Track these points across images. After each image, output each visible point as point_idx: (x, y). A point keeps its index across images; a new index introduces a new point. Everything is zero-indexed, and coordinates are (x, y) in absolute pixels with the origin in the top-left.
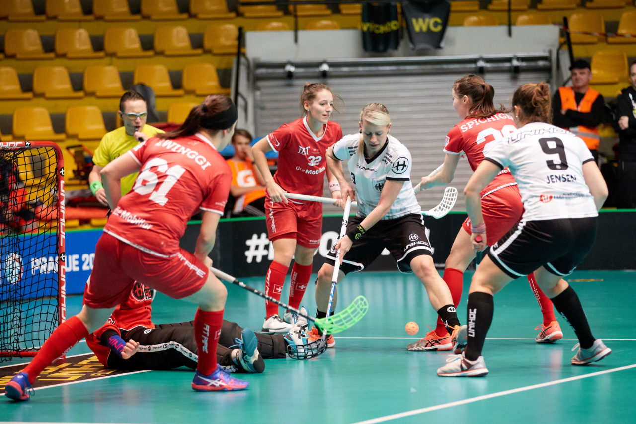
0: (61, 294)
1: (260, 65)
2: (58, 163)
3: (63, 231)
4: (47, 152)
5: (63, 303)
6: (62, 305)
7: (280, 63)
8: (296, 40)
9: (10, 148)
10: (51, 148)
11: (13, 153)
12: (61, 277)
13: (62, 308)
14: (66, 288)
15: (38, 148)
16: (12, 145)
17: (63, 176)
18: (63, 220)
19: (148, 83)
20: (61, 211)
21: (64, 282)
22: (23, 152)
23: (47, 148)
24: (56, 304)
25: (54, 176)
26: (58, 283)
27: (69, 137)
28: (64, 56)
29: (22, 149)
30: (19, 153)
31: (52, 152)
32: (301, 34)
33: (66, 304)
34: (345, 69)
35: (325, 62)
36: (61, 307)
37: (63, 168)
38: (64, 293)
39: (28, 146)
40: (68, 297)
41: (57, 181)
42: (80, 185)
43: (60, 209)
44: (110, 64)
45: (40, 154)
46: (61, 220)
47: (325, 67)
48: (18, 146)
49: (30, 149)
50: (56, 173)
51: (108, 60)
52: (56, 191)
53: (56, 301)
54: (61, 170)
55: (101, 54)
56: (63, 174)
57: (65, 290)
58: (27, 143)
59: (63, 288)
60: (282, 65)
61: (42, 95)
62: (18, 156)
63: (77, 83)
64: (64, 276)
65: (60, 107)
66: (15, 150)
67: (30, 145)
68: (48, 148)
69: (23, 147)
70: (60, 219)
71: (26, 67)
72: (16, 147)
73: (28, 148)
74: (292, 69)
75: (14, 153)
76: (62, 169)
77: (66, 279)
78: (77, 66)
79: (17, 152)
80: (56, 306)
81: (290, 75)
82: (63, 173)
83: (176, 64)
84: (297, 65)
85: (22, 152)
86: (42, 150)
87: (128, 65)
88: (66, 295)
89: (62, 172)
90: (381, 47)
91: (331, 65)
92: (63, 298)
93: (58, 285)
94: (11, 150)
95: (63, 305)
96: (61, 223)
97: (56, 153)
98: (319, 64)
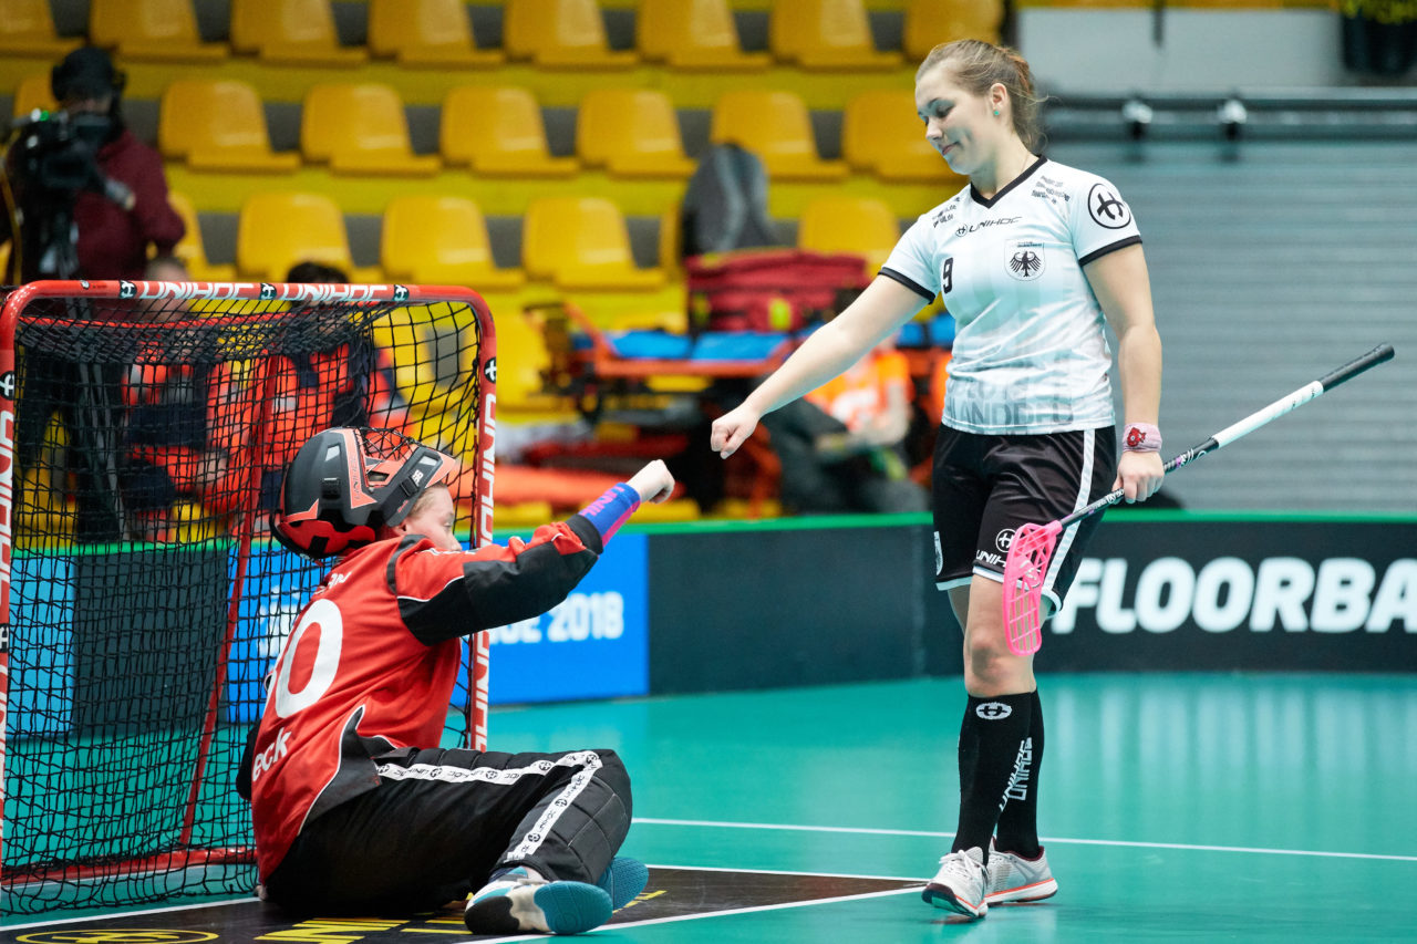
0: (476, 699)
1: (1057, 102)
2: (479, 345)
3: (488, 529)
4: (453, 314)
5: (481, 725)
6: (479, 729)
7: (1109, 100)
8: (1158, 35)
9: (354, 301)
10: (464, 305)
11: (361, 314)
12: (477, 654)
13: (478, 737)
14: (489, 685)
15: (428, 305)
16: (359, 294)
17: (494, 382)
18: (488, 500)
19: (752, 142)
20: (486, 475)
21: (484, 668)
22: (388, 312)
23: (452, 304)
24: (463, 726)
25: (469, 380)
26: (470, 670)
27: (535, 279)
28: (527, 60)
29: (388, 305)
30: (378, 317)
31: (466, 318)
32: (1175, 20)
33: (489, 728)
34: (1291, 119)
35: (1236, 97)
36: (474, 734)
37: (494, 359)
38: (485, 697)
39: (402, 299)
40: (496, 712)
41: (476, 394)
42: (556, 409)
43: (482, 469)
44: (652, 86)
45: (433, 321)
46: (484, 499)
47: (1235, 113)
48: (373, 297)
49: (407, 305)
50: (474, 373)
51: (644, 75)
52: (475, 422)
53: (463, 716)
54: (487, 366)
55: (627, 58)
56: (492, 377)
57: (486, 689)
58: (401, 290)
59: (483, 683)
60: (1116, 105)
61: (462, 166)
62: (375, 323)
63: (561, 136)
64: (486, 652)
65: (513, 199)
66: (367, 309)
67: (407, 294)
68: (456, 306)
69: (389, 300)
70: (480, 498)
71: (425, 87)
72: (368, 300)
73: (401, 304)
74: (1142, 114)
75: (365, 315)
76: (492, 363)
77: (491, 659)
78: (564, 90)
79: (373, 313)
80: (462, 733)
81: (1137, 131)
82: (495, 373)
83: (828, 93)
84: (1156, 105)
85: (385, 314)
86: (440, 309)
87: (699, 92)
88: (491, 705)
89: (490, 370)
90: (1392, 61)
91: (1251, 106)
92: (482, 711)
93: (470, 675)
94: (356, 308)
95: (482, 730)
96: (483, 507)
97: (476, 320)
98: (1216, 104)
